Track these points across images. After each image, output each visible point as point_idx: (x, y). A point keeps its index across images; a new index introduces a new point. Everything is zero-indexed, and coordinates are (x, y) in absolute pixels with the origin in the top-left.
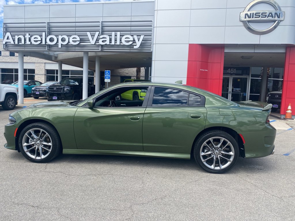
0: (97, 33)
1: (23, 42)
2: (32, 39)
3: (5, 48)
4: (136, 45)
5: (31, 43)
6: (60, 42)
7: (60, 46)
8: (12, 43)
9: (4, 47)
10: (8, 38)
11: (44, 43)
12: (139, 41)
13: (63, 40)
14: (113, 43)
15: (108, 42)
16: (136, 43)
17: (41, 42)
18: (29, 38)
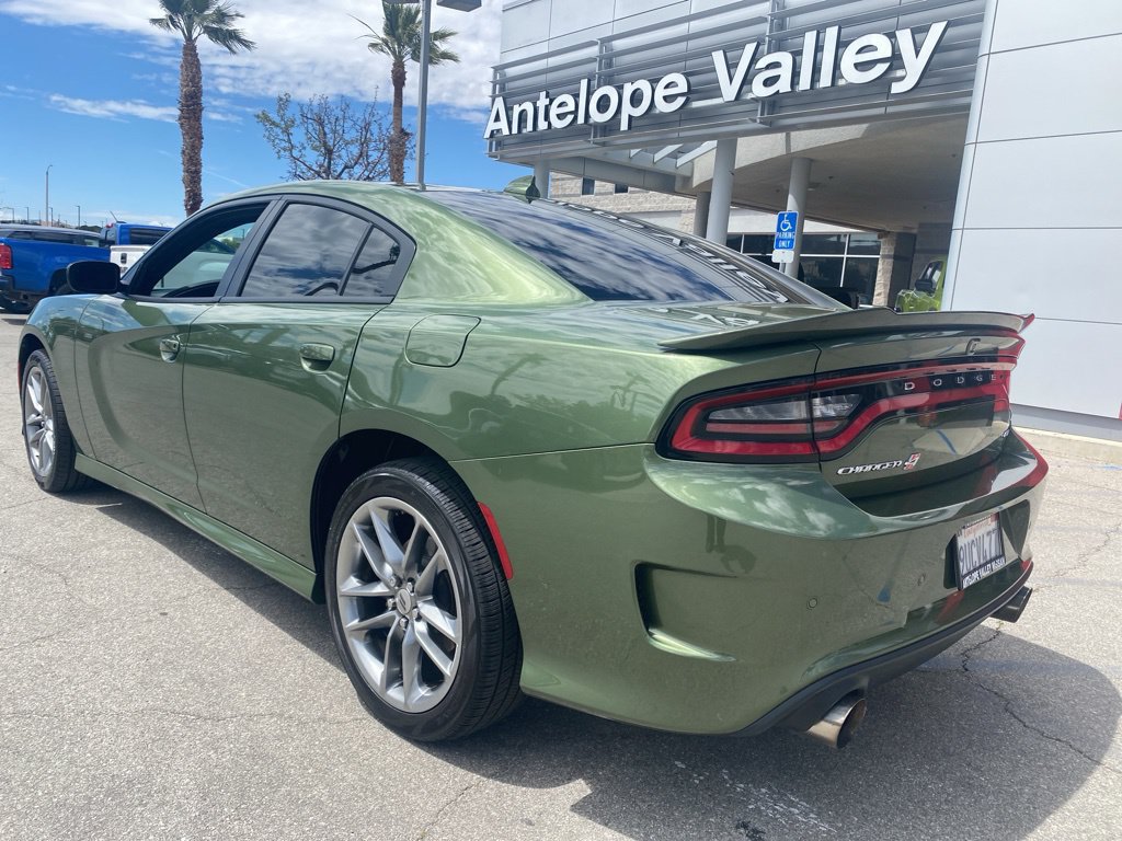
0: (750, 49)
1: (530, 127)
2: (554, 111)
3: (494, 150)
4: (902, 78)
5: (550, 124)
6: (627, 109)
7: (624, 126)
8: (506, 132)
9: (490, 149)
10: (497, 119)
11: (581, 120)
12: (917, 53)
13: (636, 99)
14: (804, 83)
15: (783, 86)
16: (903, 67)
17: (575, 118)
18: (546, 106)
